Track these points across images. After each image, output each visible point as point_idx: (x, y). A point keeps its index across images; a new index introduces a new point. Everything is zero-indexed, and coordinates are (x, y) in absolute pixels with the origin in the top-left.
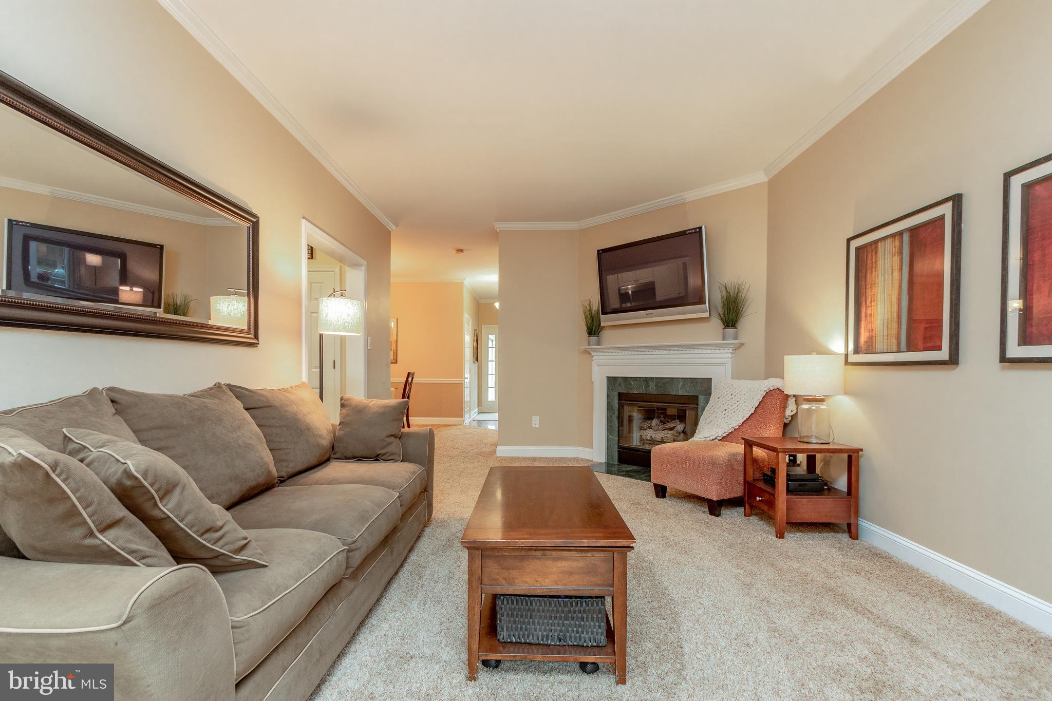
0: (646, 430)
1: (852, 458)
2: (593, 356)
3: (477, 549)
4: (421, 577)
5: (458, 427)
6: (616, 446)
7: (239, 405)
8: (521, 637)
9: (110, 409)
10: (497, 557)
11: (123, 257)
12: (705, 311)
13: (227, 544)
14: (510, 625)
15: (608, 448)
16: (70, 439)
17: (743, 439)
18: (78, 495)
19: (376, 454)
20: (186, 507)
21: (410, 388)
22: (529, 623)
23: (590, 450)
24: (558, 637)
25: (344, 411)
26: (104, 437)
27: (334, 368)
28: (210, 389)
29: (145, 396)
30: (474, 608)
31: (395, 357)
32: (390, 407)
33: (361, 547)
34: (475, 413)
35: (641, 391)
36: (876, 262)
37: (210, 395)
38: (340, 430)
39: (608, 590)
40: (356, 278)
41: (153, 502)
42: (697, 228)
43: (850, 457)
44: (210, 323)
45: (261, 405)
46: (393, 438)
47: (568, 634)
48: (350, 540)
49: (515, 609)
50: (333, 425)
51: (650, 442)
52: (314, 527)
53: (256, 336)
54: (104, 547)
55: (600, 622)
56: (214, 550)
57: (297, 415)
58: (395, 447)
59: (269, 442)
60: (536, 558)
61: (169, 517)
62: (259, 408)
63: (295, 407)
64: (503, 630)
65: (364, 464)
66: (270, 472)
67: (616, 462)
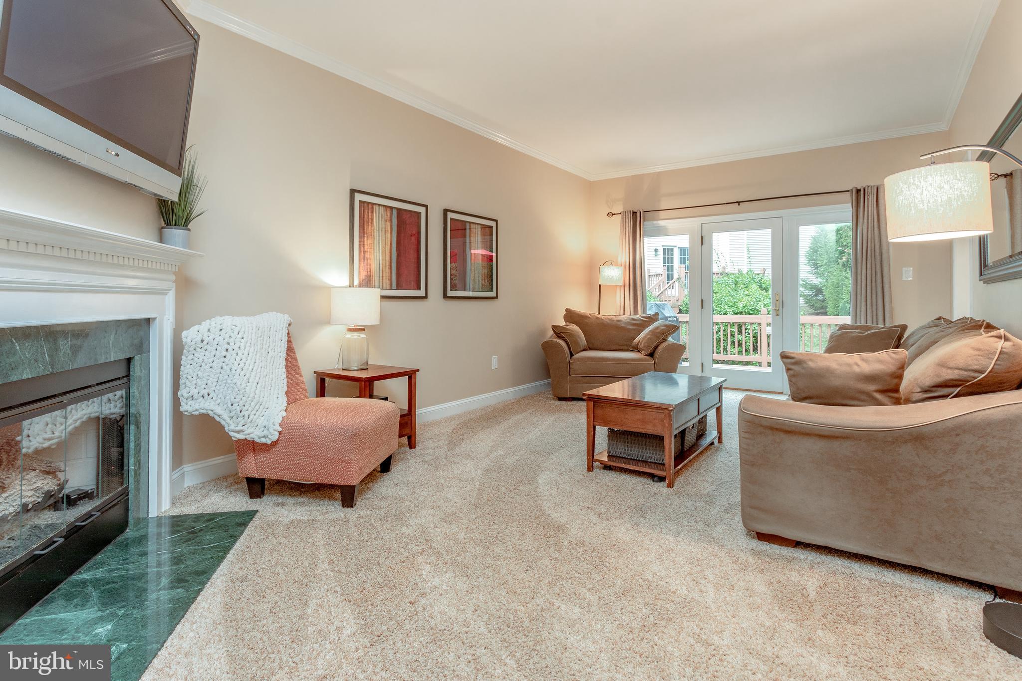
36: (372, 219)
42: (197, 33)
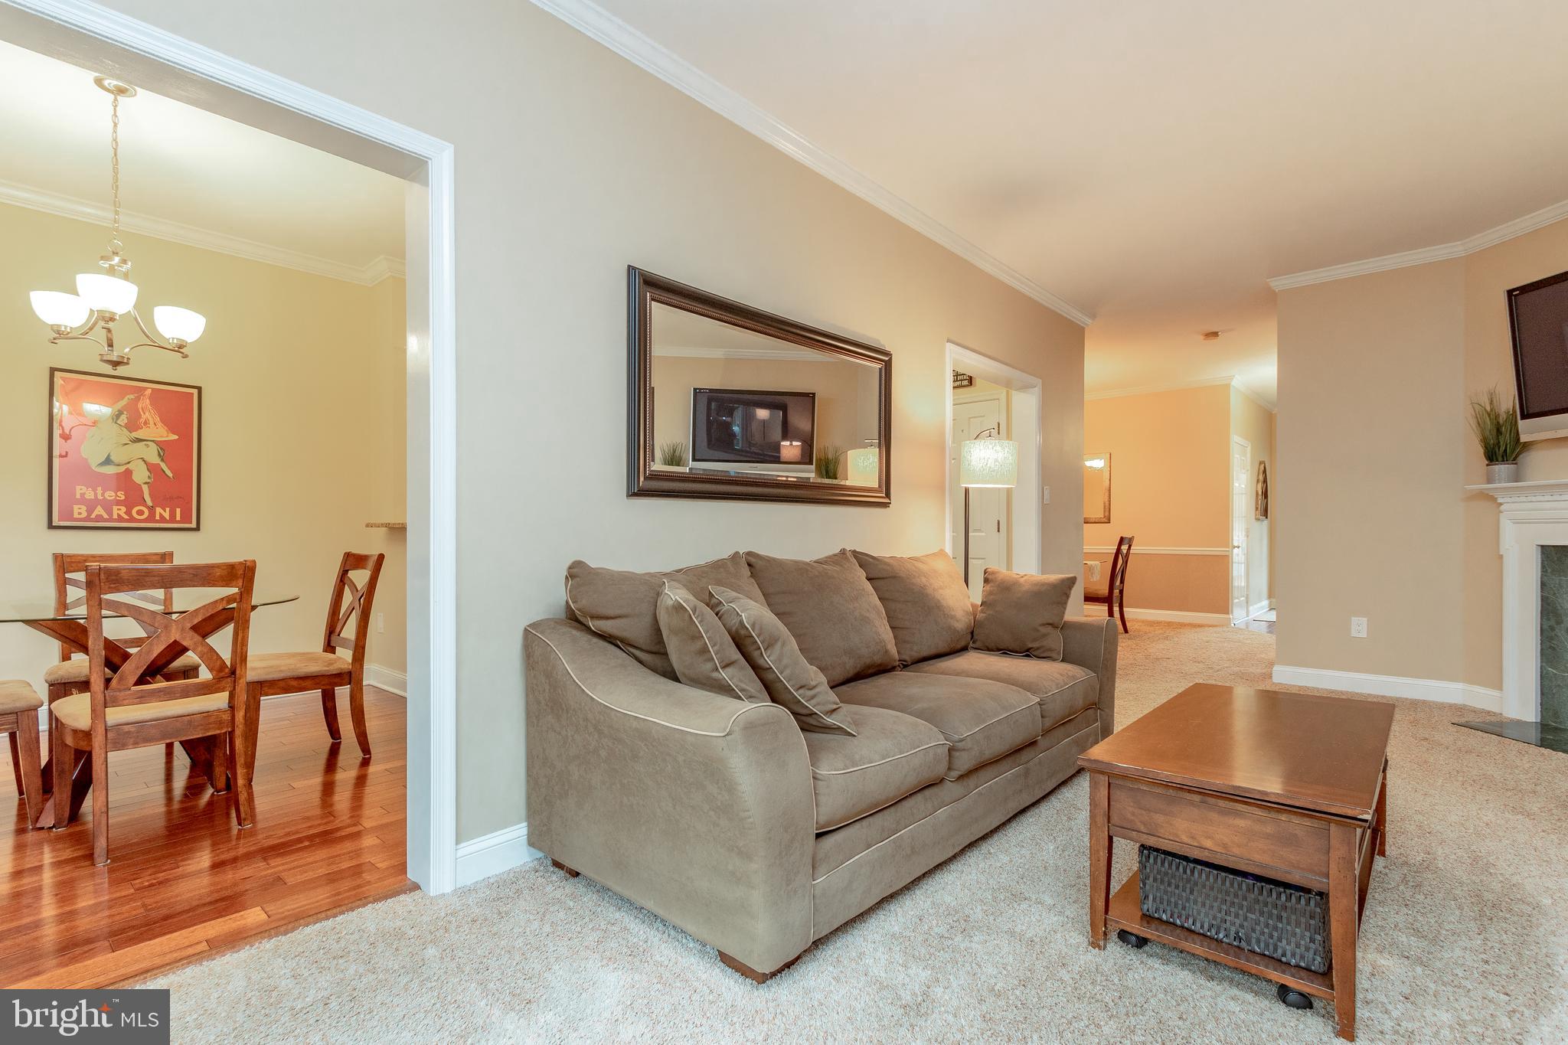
2: (1501, 504)
3: (1102, 773)
4: (1069, 819)
5: (1215, 629)
7: (862, 574)
8: (1176, 916)
9: (746, 571)
10: (1132, 789)
11: (784, 408)
13: (818, 704)
14: (1158, 895)
15: (1546, 693)
16: (713, 595)
18: (708, 635)
19: (1026, 648)
20: (785, 661)
21: (1126, 562)
22: (1188, 900)
23: (1495, 693)
24: (1237, 933)
25: (988, 588)
26: (735, 594)
27: (999, 531)
28: (835, 555)
29: (774, 559)
30: (1098, 851)
31: (1107, 514)
32: (1048, 584)
33: (971, 748)
34: (1262, 608)
37: (833, 562)
38: (982, 611)
39: (1321, 882)
40: (1027, 404)
41: (759, 652)
44: (848, 483)
45: (885, 576)
46: (1050, 627)
47: (1254, 935)
48: (957, 737)
49: (1166, 874)
50: (973, 606)
52: (919, 715)
53: (888, 495)
54: (724, 682)
55: (1313, 932)
56: (807, 707)
57: (926, 589)
58: (1056, 640)
59: (889, 618)
60: (1192, 803)
61: (771, 668)
62: (883, 578)
63: (924, 580)
64: (1148, 897)
65: (1008, 659)
66: (887, 651)
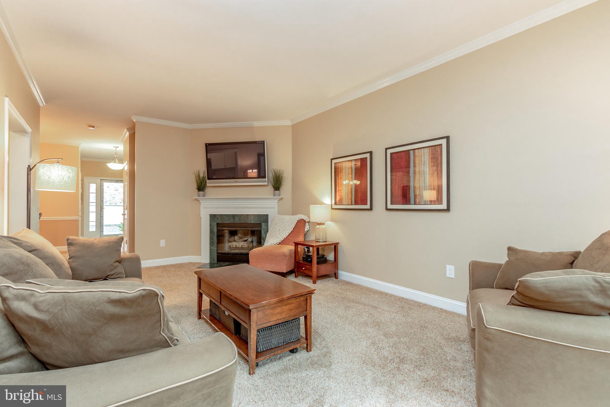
0: (231, 242)
1: (336, 247)
2: (201, 203)
3: (256, 308)
6: (216, 253)
8: (268, 347)
10: (263, 310)
12: (266, 182)
14: (263, 343)
15: (211, 254)
17: (294, 242)
19: (105, 276)
22: (271, 339)
23: (199, 257)
24: (283, 341)
30: (254, 338)
35: (231, 222)
36: (342, 170)
42: (262, 141)
43: (335, 246)
46: (117, 263)
47: (287, 339)
49: (265, 334)
51: (235, 249)
58: (120, 269)
60: (279, 306)
64: (260, 346)
67: (216, 262)
